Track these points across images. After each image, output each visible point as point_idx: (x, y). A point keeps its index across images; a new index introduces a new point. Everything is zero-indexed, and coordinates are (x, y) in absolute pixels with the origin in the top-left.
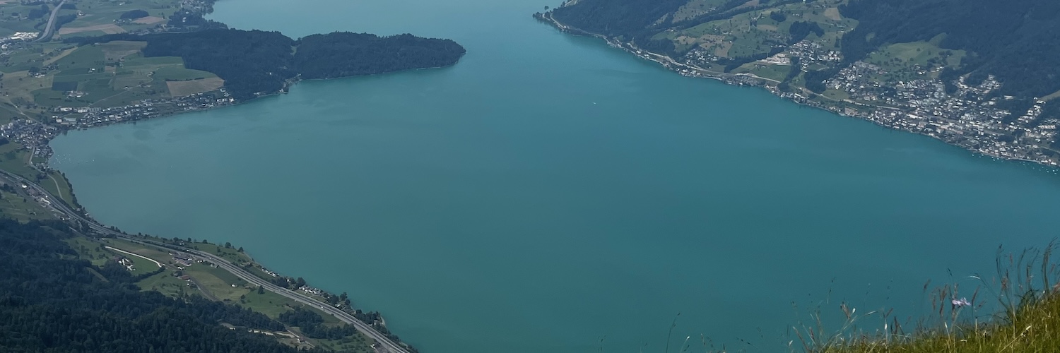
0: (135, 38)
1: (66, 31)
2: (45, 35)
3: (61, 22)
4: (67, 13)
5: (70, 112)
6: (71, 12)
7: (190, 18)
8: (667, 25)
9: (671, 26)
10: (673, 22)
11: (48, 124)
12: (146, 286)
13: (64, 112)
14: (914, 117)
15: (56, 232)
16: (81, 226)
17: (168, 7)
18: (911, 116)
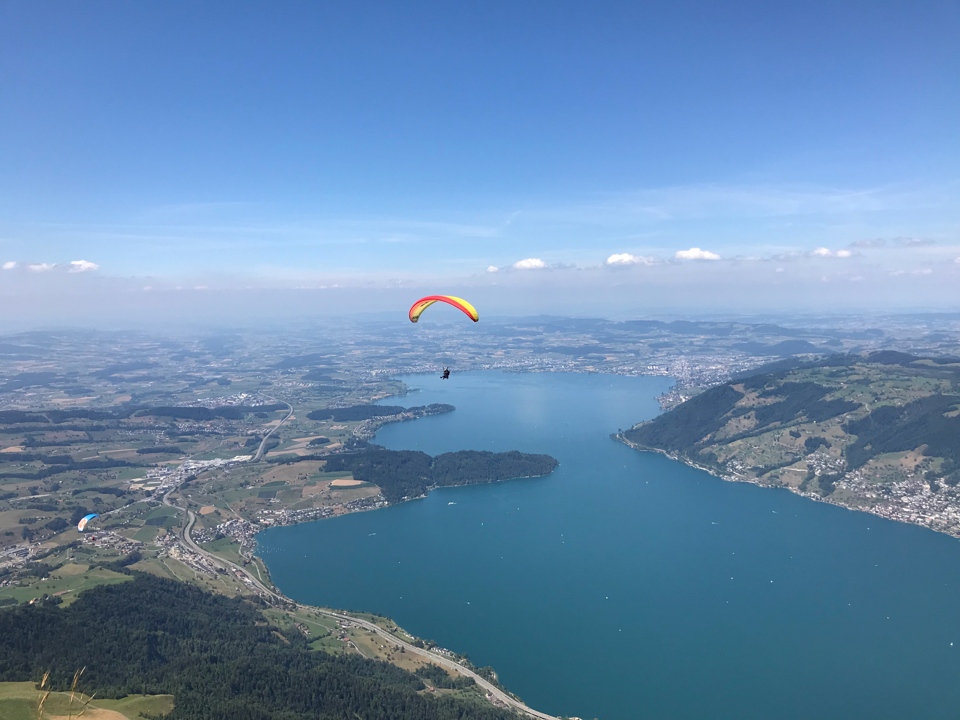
0: (319, 458)
1: (272, 454)
2: (256, 457)
3: (268, 448)
4: (271, 441)
5: (269, 513)
6: (275, 440)
7: (359, 442)
8: (711, 442)
9: (715, 443)
10: (716, 439)
11: (254, 523)
12: (317, 647)
13: (266, 514)
14: (907, 510)
15: (255, 605)
16: (273, 599)
17: (344, 435)
18: (905, 509)
